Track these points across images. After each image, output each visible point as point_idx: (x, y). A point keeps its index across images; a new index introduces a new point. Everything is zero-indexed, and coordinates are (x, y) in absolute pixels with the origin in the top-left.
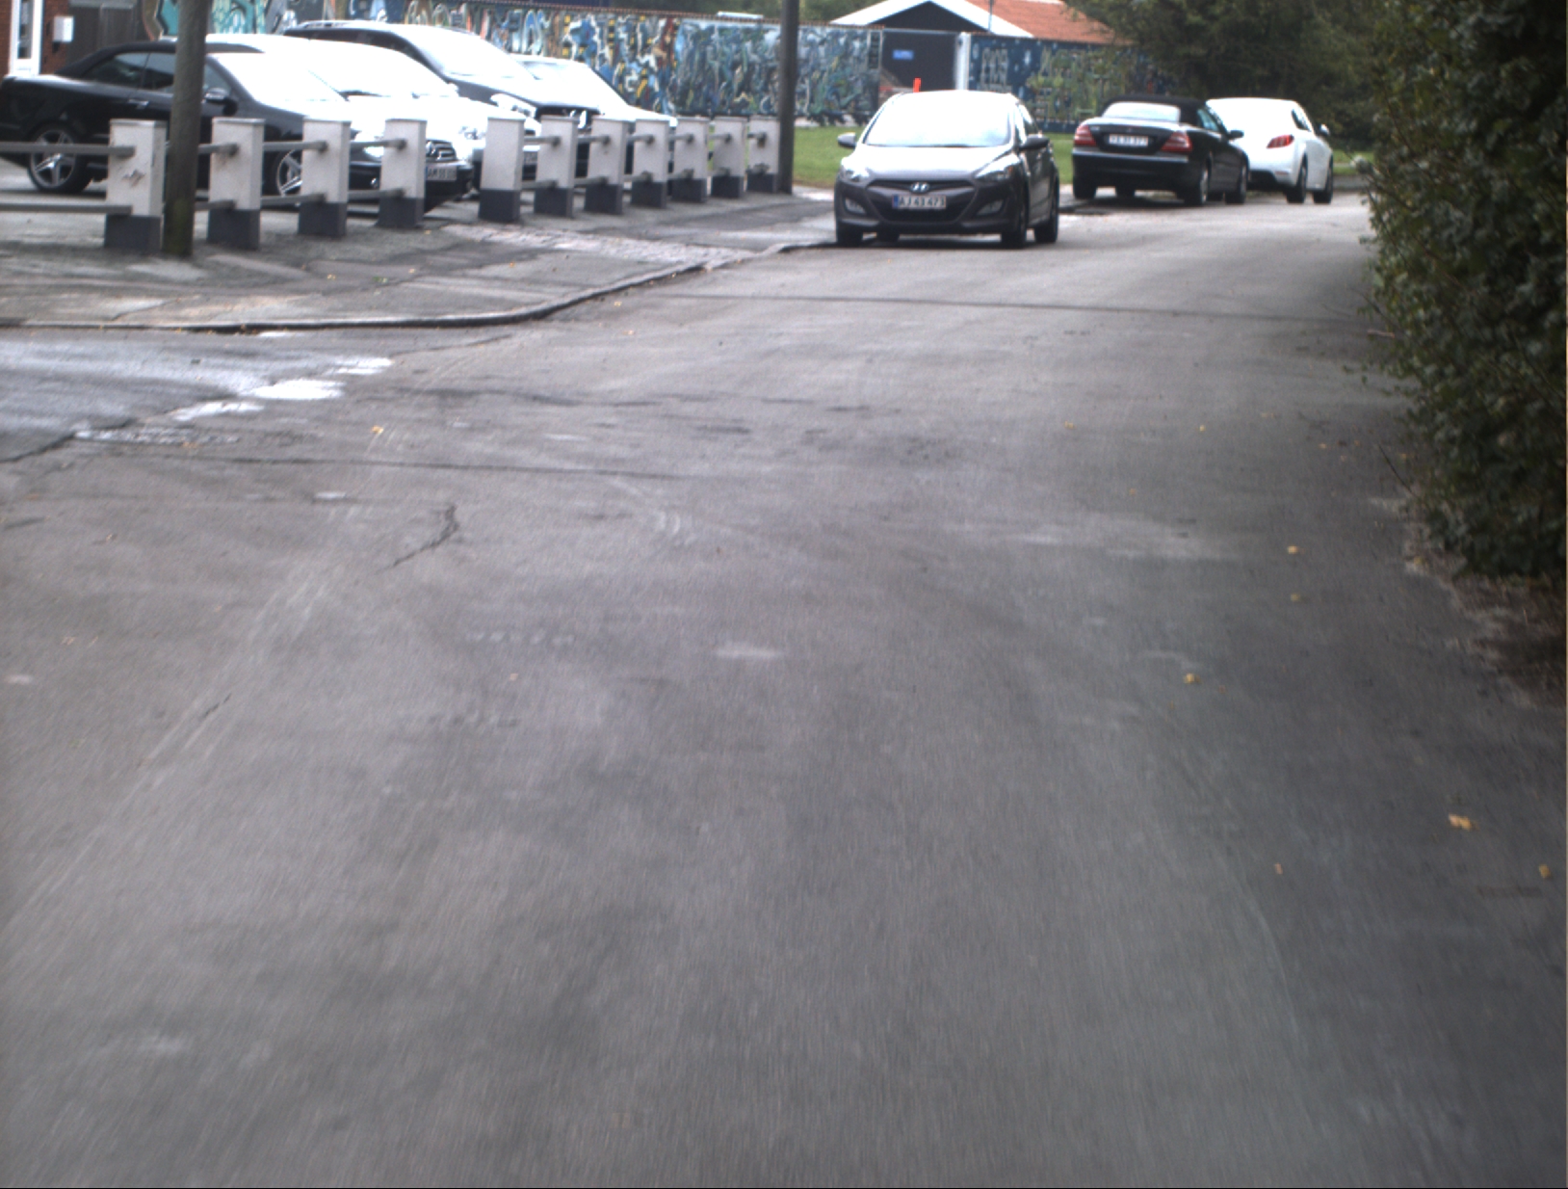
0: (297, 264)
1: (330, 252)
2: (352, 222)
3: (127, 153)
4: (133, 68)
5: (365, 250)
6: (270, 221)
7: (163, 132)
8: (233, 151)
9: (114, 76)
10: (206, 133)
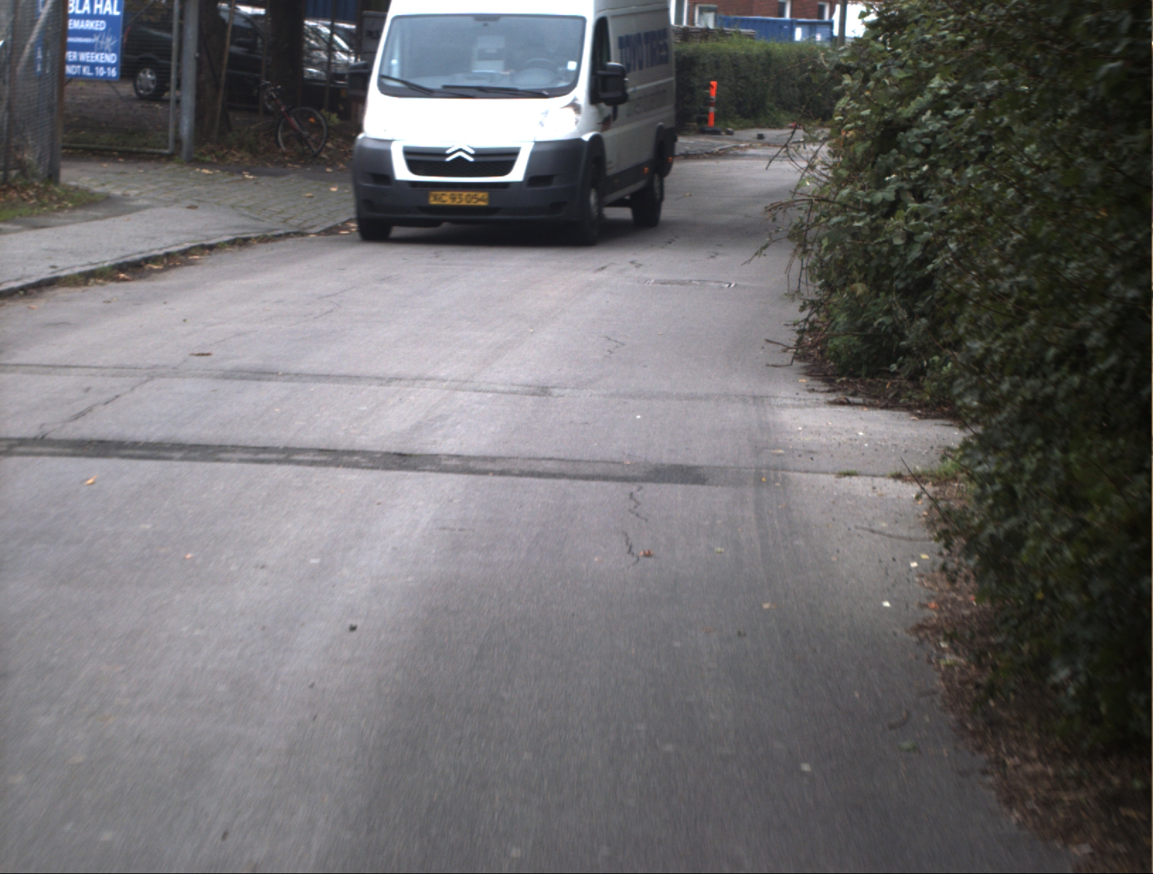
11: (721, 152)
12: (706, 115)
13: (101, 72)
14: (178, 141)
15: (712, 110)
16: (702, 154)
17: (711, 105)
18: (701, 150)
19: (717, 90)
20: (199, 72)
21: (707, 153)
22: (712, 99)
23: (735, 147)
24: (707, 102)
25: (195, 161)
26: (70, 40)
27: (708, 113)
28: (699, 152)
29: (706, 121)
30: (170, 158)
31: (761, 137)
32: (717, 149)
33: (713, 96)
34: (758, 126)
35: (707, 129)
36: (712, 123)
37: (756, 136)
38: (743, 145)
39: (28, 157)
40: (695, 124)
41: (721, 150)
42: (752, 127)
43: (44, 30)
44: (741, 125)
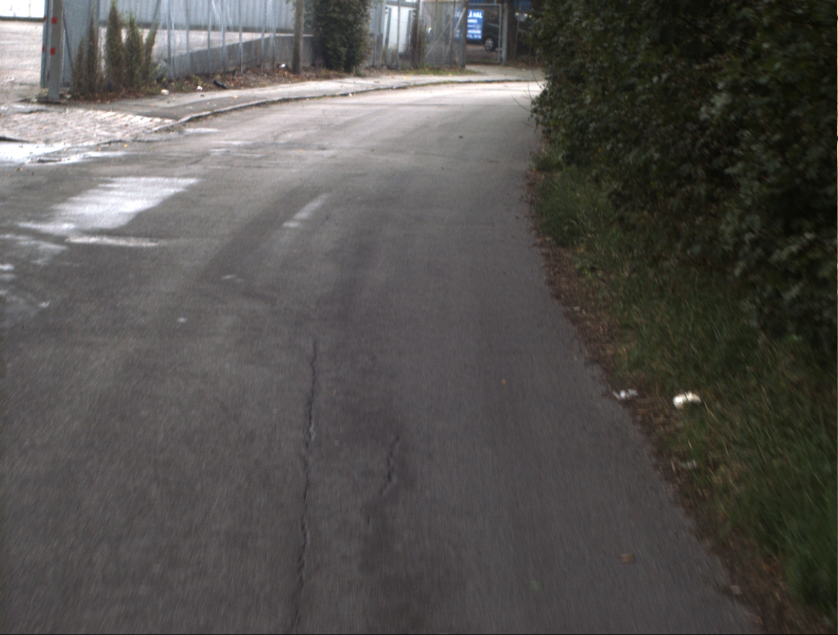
13: (476, 37)
14: (501, 59)
20: (508, 36)
25: (507, 65)
26: (469, 26)
30: (499, 64)
39: (457, 59)
43: (461, 23)
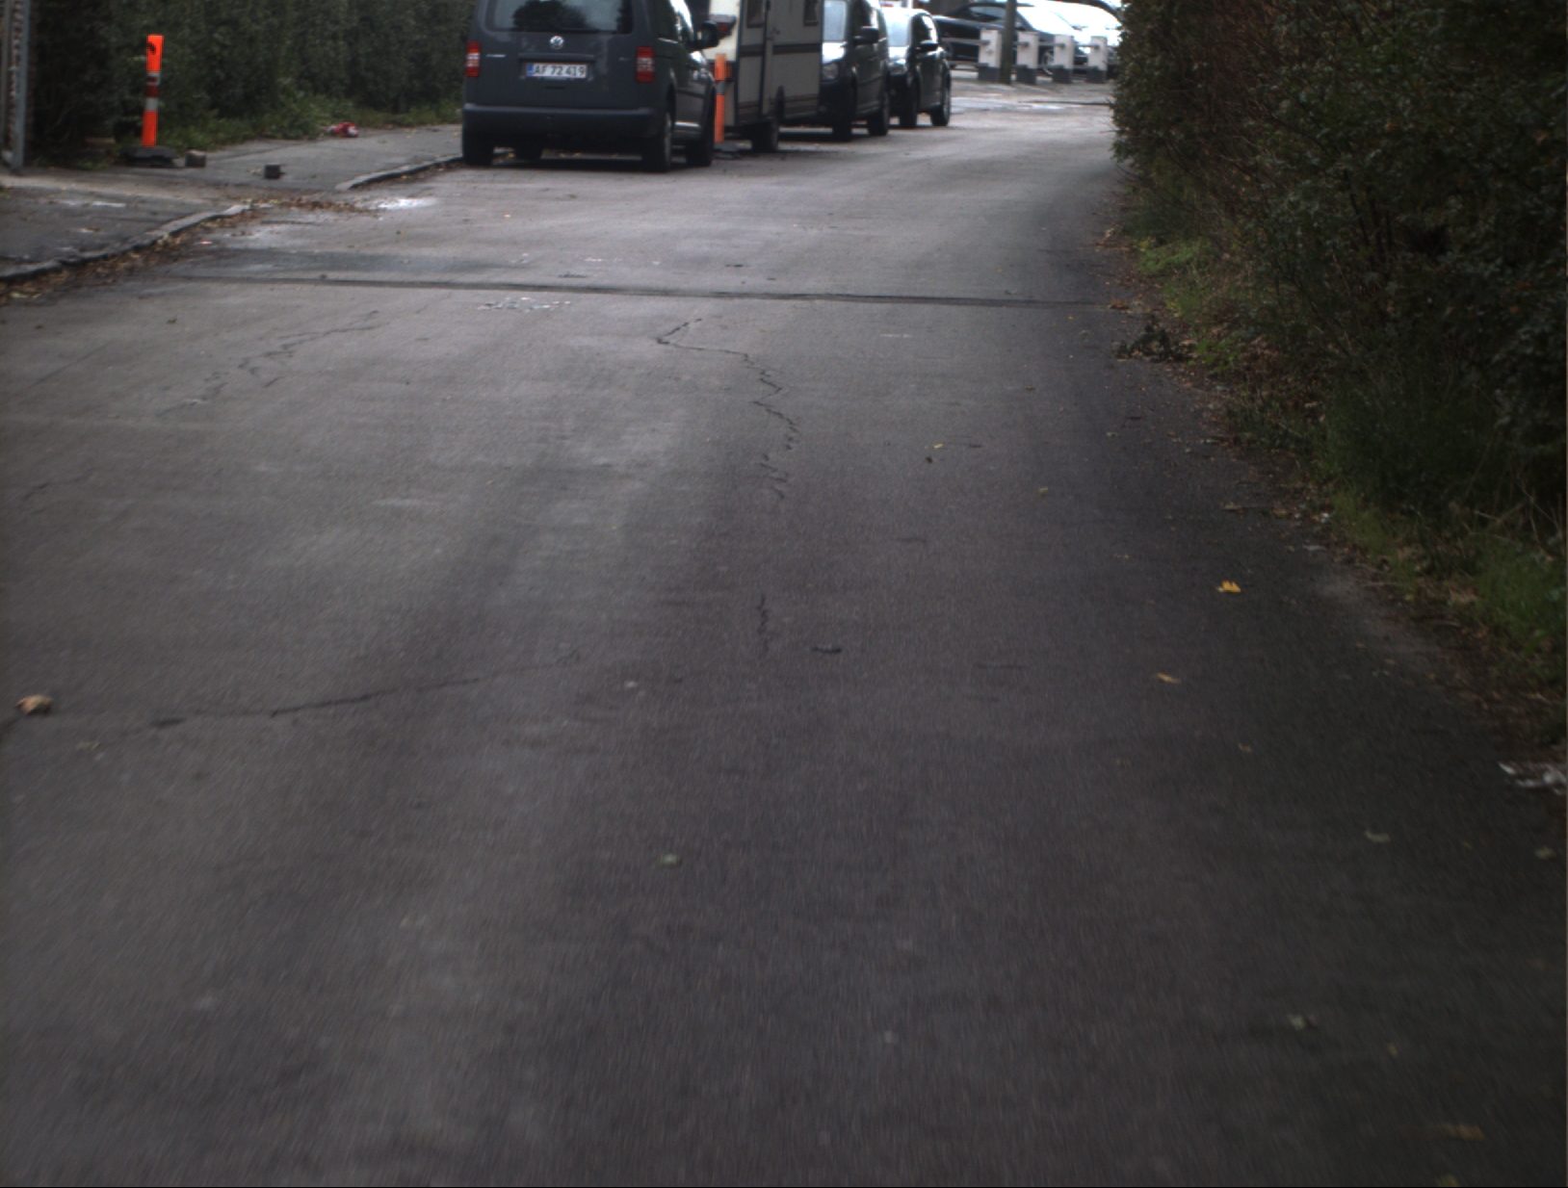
0: (1052, 90)
1: (1065, 88)
2: (1075, 81)
3: (986, 43)
4: (978, 14)
5: (1078, 87)
6: (1040, 79)
7: (1000, 36)
8: (1026, 45)
9: (968, 15)
10: (1015, 38)
11: (178, 241)
12: (137, 118)
15: (152, 105)
16: (124, 255)
17: (150, 92)
18: (125, 240)
19: (164, 55)
21: (138, 249)
22: (153, 79)
23: (213, 219)
24: (141, 85)
27: (140, 110)
28: (117, 246)
29: (138, 132)
31: (273, 172)
32: (164, 234)
33: (155, 73)
34: (261, 134)
35: (140, 154)
36: (151, 136)
37: (260, 170)
38: (235, 208)
40: (111, 141)
41: (175, 234)
42: (246, 139)
44: (221, 135)
